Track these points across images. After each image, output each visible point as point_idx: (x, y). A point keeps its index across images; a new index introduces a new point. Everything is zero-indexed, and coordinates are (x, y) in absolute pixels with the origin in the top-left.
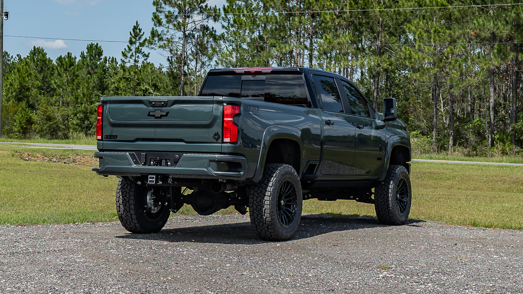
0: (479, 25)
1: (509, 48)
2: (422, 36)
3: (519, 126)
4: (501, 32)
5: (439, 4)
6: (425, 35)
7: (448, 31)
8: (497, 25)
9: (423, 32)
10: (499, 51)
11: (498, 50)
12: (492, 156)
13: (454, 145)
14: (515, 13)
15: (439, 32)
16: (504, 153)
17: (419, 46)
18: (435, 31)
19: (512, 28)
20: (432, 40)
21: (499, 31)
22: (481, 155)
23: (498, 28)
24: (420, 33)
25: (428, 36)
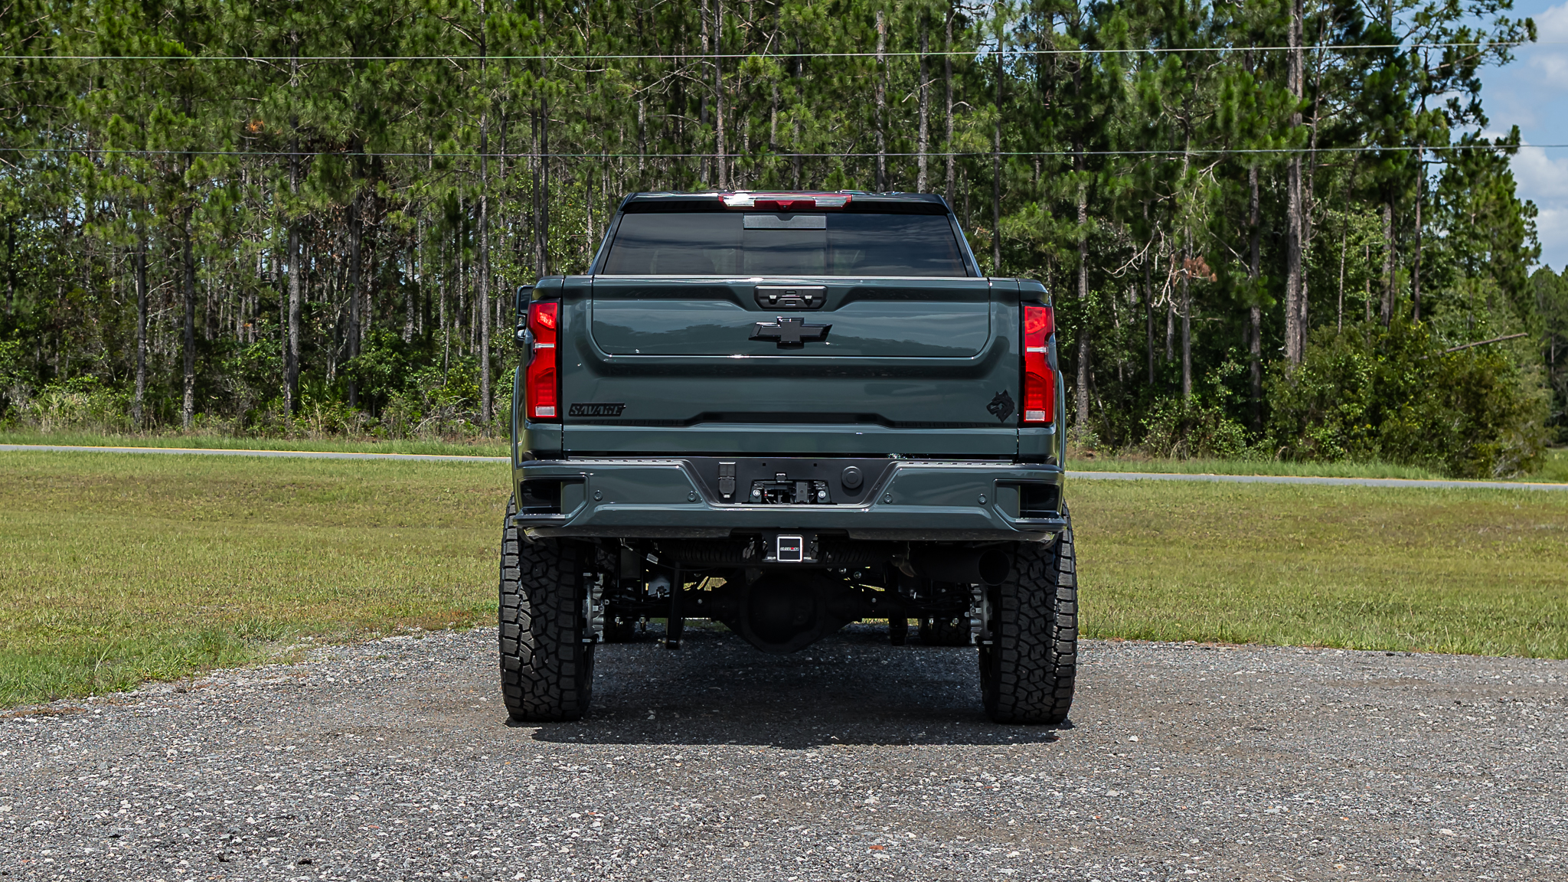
0: (276, 106)
1: (349, 166)
2: (121, 130)
3: (368, 361)
4: (334, 128)
5: (166, 50)
6: (129, 128)
7: (191, 121)
8: (324, 109)
9: (123, 123)
10: (327, 175)
11: (322, 171)
12: (302, 436)
13: (197, 409)
14: (368, 79)
15: (170, 122)
16: (332, 429)
17: (115, 155)
18: (158, 120)
19: (358, 119)
20: (150, 143)
21: (328, 126)
22: (271, 434)
23: (327, 118)
24: (117, 123)
25: (137, 132)
